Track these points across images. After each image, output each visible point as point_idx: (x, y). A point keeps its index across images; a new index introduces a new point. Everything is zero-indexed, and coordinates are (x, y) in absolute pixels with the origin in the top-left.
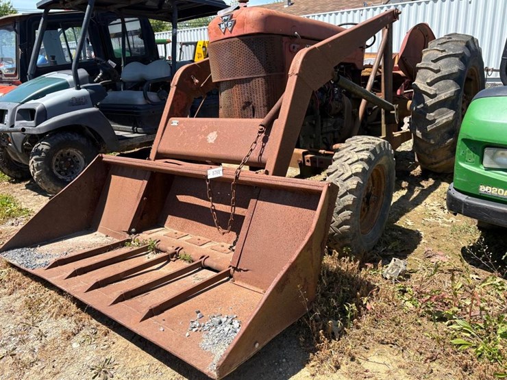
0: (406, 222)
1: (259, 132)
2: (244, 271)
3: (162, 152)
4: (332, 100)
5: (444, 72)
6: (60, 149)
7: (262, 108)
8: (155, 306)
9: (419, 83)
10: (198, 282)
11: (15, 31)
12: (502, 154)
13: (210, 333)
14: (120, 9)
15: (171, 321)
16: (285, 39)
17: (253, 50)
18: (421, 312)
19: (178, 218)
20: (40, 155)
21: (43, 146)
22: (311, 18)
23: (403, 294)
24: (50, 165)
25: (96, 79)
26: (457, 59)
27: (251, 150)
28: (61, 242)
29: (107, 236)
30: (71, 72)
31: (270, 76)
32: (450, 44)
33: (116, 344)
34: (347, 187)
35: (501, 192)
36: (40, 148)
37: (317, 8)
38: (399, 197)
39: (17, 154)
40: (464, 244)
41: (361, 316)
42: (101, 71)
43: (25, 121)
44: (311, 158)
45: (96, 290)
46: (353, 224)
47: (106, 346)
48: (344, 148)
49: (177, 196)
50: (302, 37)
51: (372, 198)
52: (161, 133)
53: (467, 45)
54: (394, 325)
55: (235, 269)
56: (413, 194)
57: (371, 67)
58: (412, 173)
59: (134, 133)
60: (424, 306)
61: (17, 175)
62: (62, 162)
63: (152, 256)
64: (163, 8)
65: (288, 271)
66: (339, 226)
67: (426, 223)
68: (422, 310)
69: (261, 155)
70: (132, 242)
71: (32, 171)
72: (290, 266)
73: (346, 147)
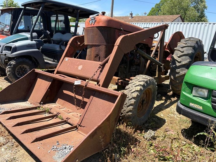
0: (160, 115)
1: (99, 68)
2: (83, 127)
3: (59, 71)
4: (136, 58)
5: (185, 53)
6: (20, 65)
7: (103, 58)
8: (39, 137)
9: (175, 56)
10: (62, 129)
11: (12, 14)
12: (201, 90)
13: (60, 152)
14: (56, 11)
15: (44, 144)
16: (116, 30)
17: (102, 34)
18: (156, 155)
19: (62, 100)
20: (11, 66)
21: (13, 62)
22: (132, 24)
23: (150, 146)
24: (14, 71)
25: (41, 38)
26: (192, 48)
27: (94, 75)
28: (10, 104)
29: (31, 104)
30: (30, 33)
31: (108, 45)
32: (189, 41)
33: (20, 151)
34: (133, 96)
35: (198, 107)
36: (11, 63)
37: (143, 21)
38: (160, 103)
39: (2, 65)
40: (183, 127)
41: (129, 154)
42: (43, 35)
43: (7, 51)
44: (121, 81)
45: (17, 127)
46: (133, 112)
47: (16, 152)
48: (134, 79)
49: (63, 91)
50: (124, 31)
51: (145, 102)
52: (60, 63)
53: (197, 43)
54: (143, 159)
55: (79, 125)
56: (167, 103)
57: (154, 46)
58: (168, 94)
59: (54, 62)
60: (158, 153)
61: (2, 73)
62: (20, 70)
63: (47, 115)
64: (74, 12)
65: (96, 129)
66: (127, 112)
67: (169, 116)
68: (157, 155)
69: (98, 77)
70: (41, 108)
71: (6, 72)
72: (98, 127)
73: (135, 79)
